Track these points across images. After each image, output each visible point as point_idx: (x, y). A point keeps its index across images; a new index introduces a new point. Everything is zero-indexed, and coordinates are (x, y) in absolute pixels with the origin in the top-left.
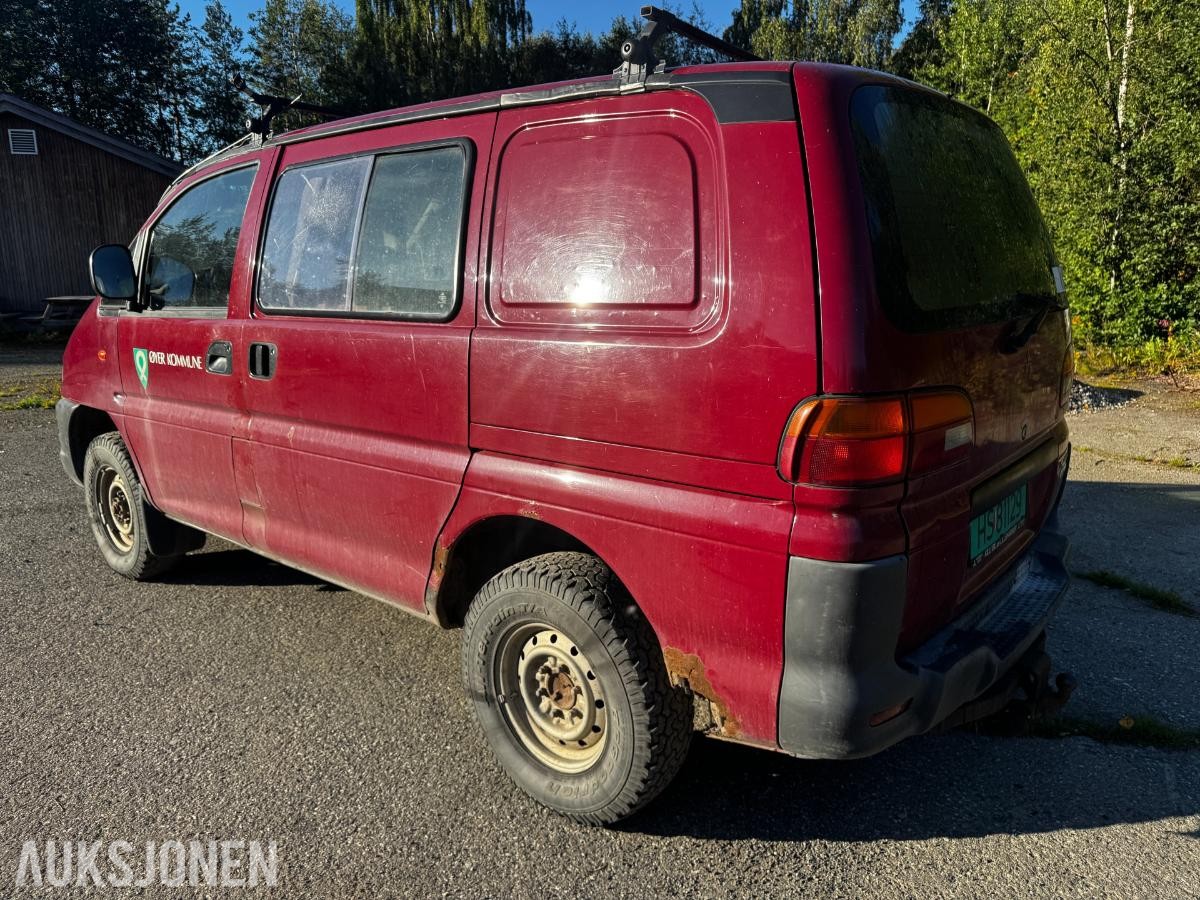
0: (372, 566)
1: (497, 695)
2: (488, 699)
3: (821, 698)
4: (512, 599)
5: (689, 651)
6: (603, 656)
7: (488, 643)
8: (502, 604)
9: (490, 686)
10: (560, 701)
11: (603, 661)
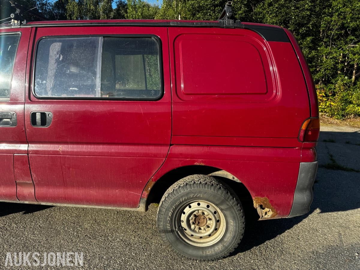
0: (108, 195)
1: (175, 229)
2: (172, 231)
3: (305, 200)
4: (187, 194)
5: (263, 196)
6: (228, 205)
7: (173, 212)
8: (182, 197)
9: (172, 227)
10: (199, 224)
11: (228, 207)
